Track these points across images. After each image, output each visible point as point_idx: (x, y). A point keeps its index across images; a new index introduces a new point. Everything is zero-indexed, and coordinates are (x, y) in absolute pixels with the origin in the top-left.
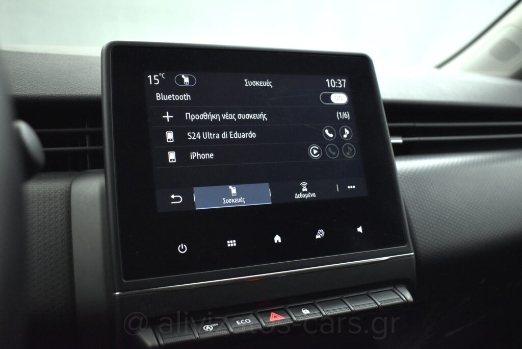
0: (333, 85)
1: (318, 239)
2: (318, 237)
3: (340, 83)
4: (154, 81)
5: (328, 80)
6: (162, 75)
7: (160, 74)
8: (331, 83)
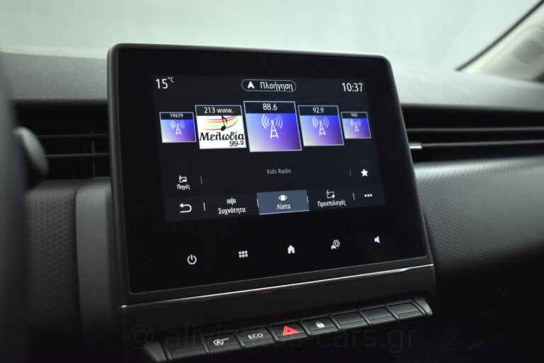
0: (349, 89)
1: (334, 249)
2: (333, 247)
3: (356, 87)
4: (162, 85)
5: (344, 84)
7: (169, 78)
8: (347, 87)
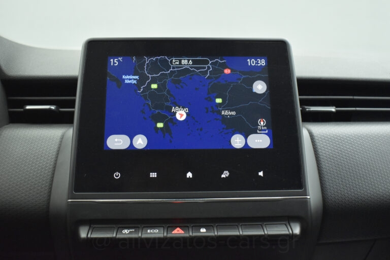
0: (253, 63)
1: (224, 178)
2: (223, 176)
3: (259, 62)
4: (114, 63)
5: (249, 60)
6: (120, 59)
7: (119, 58)
8: (252, 62)
